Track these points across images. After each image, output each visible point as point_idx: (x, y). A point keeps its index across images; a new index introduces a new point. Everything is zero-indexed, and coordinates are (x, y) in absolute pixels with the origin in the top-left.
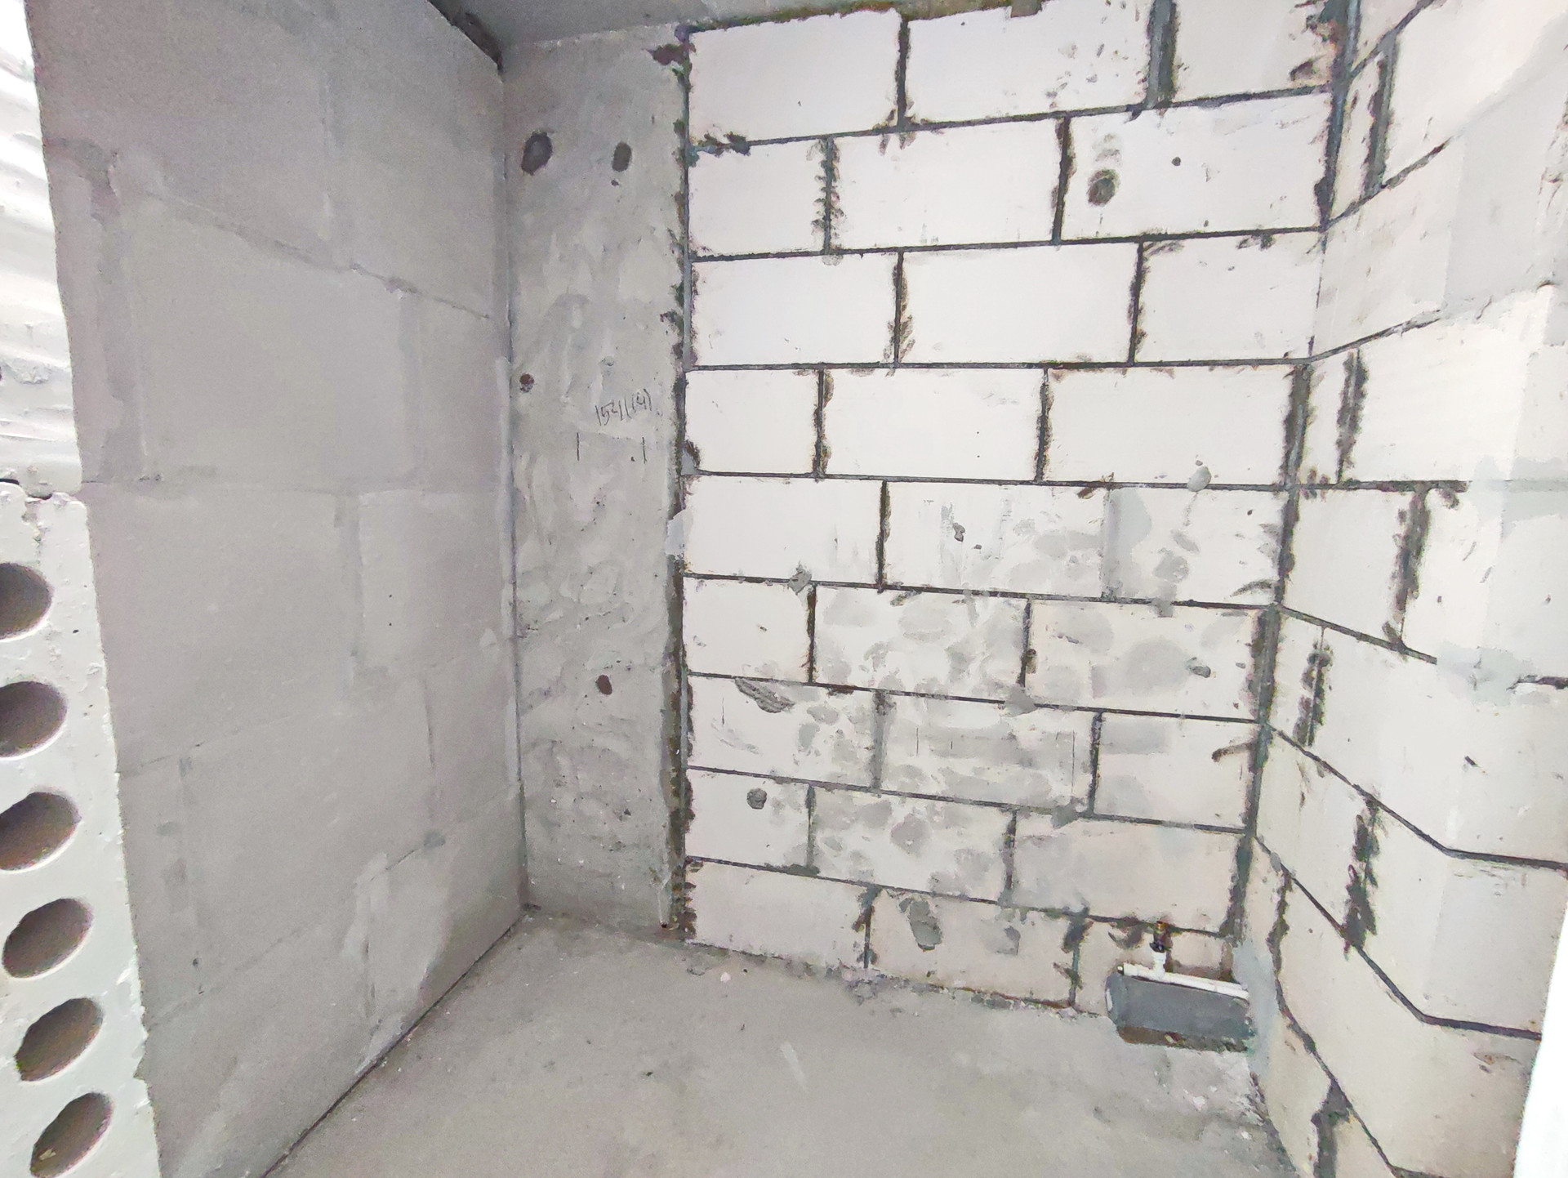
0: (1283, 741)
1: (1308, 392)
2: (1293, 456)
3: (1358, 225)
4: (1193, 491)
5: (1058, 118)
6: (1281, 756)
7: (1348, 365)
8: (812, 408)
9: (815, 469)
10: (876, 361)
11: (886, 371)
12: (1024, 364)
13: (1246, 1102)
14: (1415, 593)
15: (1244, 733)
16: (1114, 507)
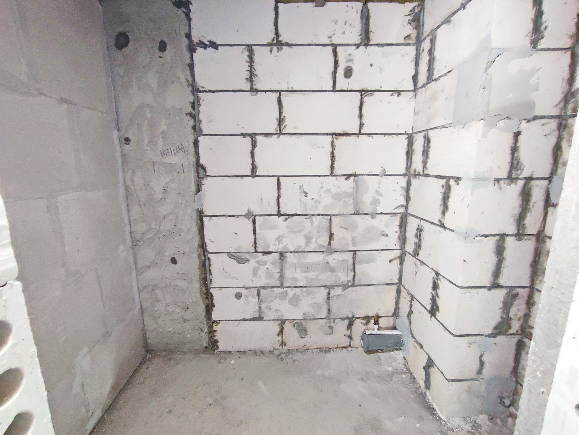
0: (409, 255)
1: (412, 144)
2: (409, 164)
3: (426, 91)
4: (380, 176)
5: (333, 46)
6: (409, 260)
7: (425, 137)
8: (250, 151)
9: (252, 173)
10: (273, 133)
11: (276, 136)
12: (325, 134)
13: (403, 366)
14: (447, 210)
15: (397, 253)
16: (357, 183)
